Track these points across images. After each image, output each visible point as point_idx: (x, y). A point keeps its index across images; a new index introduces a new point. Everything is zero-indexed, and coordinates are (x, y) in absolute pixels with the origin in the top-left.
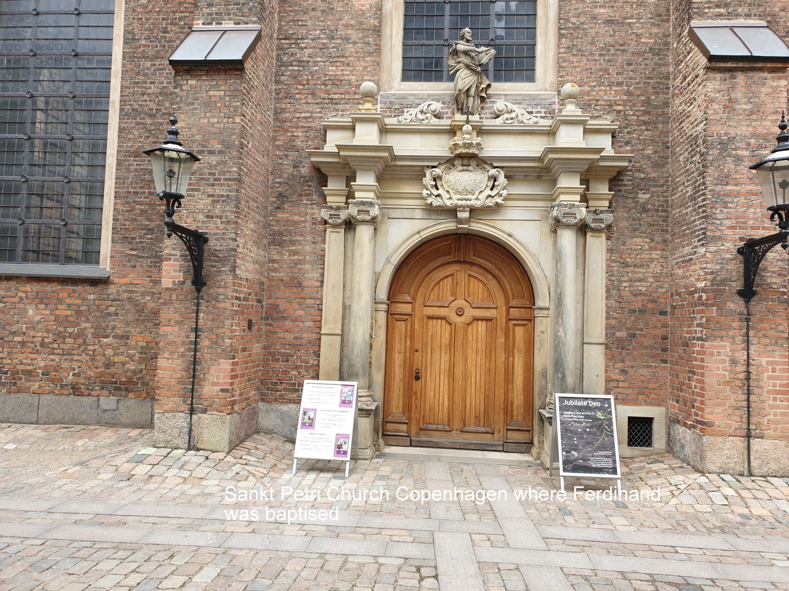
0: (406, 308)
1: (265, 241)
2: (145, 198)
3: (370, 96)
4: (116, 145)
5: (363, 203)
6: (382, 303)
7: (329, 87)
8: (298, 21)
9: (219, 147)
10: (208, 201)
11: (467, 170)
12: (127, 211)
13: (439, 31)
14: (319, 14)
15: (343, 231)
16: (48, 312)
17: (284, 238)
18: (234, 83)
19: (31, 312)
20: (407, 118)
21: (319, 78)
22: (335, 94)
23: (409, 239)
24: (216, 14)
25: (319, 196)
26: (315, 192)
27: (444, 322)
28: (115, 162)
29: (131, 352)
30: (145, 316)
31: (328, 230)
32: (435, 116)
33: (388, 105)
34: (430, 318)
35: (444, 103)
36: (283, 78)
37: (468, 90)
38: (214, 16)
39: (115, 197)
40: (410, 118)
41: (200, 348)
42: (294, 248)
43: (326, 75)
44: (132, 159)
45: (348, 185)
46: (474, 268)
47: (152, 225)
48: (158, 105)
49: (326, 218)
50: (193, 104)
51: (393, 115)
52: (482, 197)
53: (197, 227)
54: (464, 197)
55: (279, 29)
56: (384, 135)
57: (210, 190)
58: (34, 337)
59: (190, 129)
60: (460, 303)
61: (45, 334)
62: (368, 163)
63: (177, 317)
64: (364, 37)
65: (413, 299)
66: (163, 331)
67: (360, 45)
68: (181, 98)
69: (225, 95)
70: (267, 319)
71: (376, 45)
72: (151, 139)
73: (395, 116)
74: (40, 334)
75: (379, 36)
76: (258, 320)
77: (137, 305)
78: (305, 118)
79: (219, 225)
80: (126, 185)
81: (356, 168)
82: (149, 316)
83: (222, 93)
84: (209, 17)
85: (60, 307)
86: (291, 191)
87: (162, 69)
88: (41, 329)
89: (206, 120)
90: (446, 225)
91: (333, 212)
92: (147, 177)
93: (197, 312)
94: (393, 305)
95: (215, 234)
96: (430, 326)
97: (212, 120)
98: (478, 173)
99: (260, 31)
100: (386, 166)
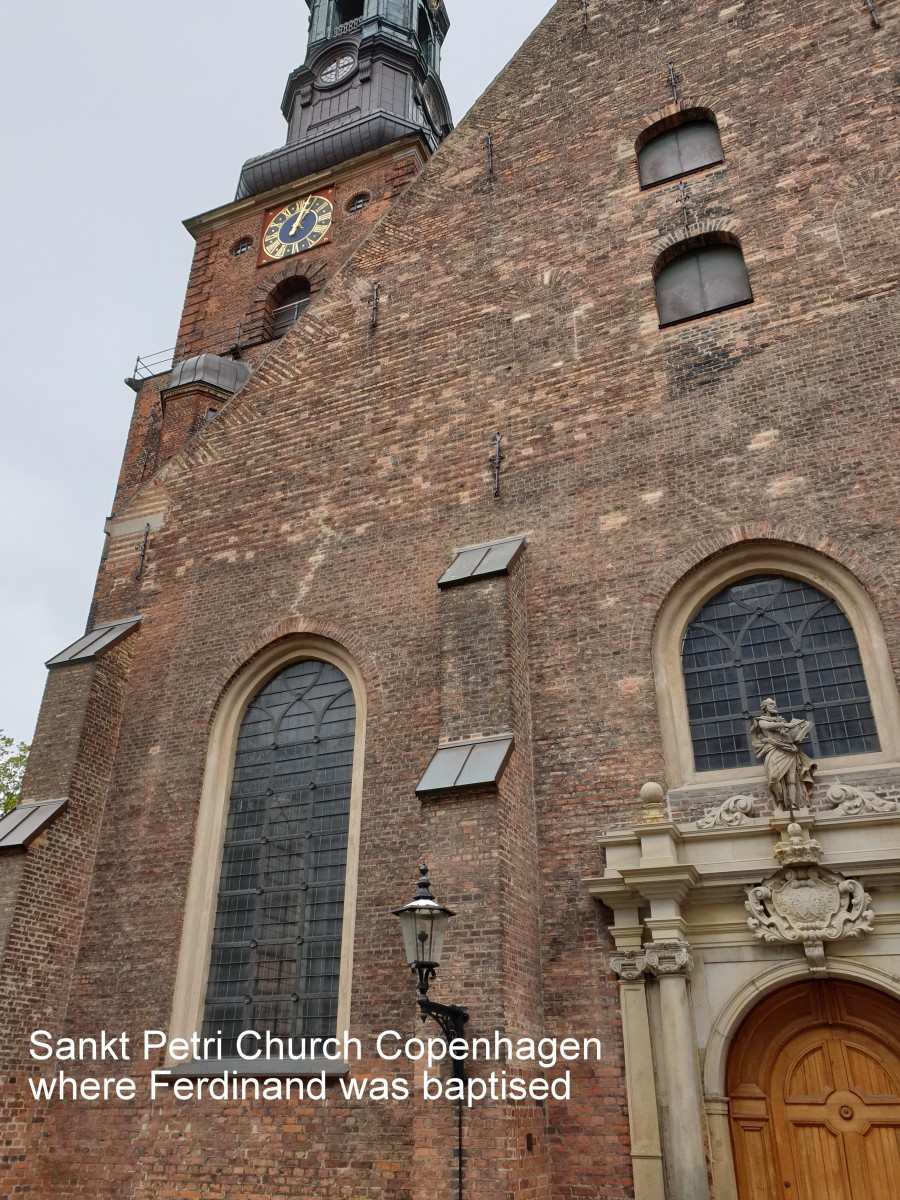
0: (757, 1109)
1: (540, 1010)
2: (390, 958)
3: (654, 800)
4: (355, 892)
5: (665, 947)
6: (716, 1101)
7: (602, 792)
8: (555, 716)
9: (475, 890)
10: (466, 963)
11: (807, 886)
12: (368, 978)
13: (734, 702)
14: (580, 705)
15: (642, 987)
16: (274, 1128)
17: (565, 1003)
18: (487, 808)
19: (255, 1129)
20: (708, 820)
21: (588, 783)
22: (610, 799)
23: (739, 993)
24: (463, 727)
25: (605, 938)
26: (599, 933)
27: (823, 1131)
28: (354, 914)
29: (375, 1188)
30: (392, 1131)
31: (623, 988)
32: (747, 814)
33: (681, 806)
34: (800, 1124)
35: (756, 795)
36: (544, 787)
37: (786, 777)
38: (461, 730)
39: (354, 960)
40: (713, 820)
41: (467, 1182)
42: (578, 1017)
43: (596, 778)
44: (373, 908)
45: (641, 922)
46: (854, 1035)
47: (398, 995)
48: (402, 837)
49: (618, 970)
50: (443, 839)
51: (690, 818)
52: (838, 922)
53: (455, 1000)
54: (809, 924)
55: (534, 729)
56: (681, 847)
57: (467, 948)
58: (257, 1167)
59: (441, 870)
60: (842, 1097)
61: (270, 1163)
62: (665, 891)
63: (435, 1134)
64: (637, 725)
65: (765, 1093)
66: (419, 1157)
67: (634, 736)
68: (429, 834)
69: (479, 825)
70: (551, 1131)
71: (655, 732)
72: (395, 881)
73: (693, 820)
74: (263, 1163)
75: (656, 721)
76: (540, 1133)
77: (381, 1114)
78: (577, 834)
79: (481, 995)
80: (367, 943)
81: (648, 897)
82: (397, 1131)
83: (475, 822)
84: (456, 732)
85: (290, 1120)
86: (567, 935)
87: (405, 793)
88: (266, 1154)
89: (458, 858)
90: (794, 969)
91: (626, 961)
92: (391, 930)
93: (460, 1124)
94: (736, 1103)
95: (477, 1008)
96: (801, 1140)
97: (465, 858)
98: (824, 888)
99: (513, 739)
100: (691, 890)
